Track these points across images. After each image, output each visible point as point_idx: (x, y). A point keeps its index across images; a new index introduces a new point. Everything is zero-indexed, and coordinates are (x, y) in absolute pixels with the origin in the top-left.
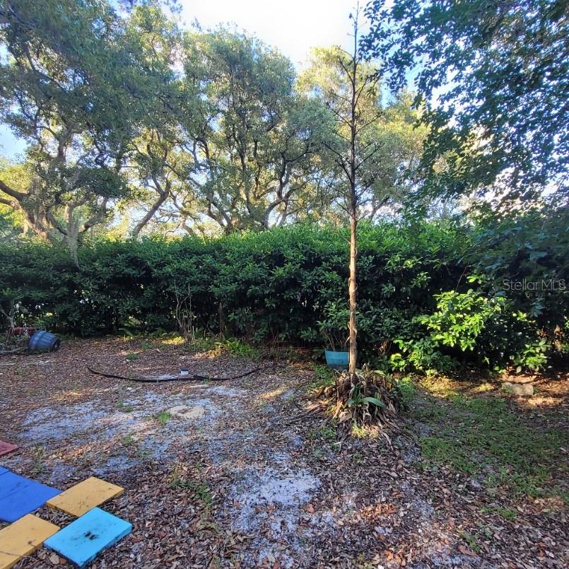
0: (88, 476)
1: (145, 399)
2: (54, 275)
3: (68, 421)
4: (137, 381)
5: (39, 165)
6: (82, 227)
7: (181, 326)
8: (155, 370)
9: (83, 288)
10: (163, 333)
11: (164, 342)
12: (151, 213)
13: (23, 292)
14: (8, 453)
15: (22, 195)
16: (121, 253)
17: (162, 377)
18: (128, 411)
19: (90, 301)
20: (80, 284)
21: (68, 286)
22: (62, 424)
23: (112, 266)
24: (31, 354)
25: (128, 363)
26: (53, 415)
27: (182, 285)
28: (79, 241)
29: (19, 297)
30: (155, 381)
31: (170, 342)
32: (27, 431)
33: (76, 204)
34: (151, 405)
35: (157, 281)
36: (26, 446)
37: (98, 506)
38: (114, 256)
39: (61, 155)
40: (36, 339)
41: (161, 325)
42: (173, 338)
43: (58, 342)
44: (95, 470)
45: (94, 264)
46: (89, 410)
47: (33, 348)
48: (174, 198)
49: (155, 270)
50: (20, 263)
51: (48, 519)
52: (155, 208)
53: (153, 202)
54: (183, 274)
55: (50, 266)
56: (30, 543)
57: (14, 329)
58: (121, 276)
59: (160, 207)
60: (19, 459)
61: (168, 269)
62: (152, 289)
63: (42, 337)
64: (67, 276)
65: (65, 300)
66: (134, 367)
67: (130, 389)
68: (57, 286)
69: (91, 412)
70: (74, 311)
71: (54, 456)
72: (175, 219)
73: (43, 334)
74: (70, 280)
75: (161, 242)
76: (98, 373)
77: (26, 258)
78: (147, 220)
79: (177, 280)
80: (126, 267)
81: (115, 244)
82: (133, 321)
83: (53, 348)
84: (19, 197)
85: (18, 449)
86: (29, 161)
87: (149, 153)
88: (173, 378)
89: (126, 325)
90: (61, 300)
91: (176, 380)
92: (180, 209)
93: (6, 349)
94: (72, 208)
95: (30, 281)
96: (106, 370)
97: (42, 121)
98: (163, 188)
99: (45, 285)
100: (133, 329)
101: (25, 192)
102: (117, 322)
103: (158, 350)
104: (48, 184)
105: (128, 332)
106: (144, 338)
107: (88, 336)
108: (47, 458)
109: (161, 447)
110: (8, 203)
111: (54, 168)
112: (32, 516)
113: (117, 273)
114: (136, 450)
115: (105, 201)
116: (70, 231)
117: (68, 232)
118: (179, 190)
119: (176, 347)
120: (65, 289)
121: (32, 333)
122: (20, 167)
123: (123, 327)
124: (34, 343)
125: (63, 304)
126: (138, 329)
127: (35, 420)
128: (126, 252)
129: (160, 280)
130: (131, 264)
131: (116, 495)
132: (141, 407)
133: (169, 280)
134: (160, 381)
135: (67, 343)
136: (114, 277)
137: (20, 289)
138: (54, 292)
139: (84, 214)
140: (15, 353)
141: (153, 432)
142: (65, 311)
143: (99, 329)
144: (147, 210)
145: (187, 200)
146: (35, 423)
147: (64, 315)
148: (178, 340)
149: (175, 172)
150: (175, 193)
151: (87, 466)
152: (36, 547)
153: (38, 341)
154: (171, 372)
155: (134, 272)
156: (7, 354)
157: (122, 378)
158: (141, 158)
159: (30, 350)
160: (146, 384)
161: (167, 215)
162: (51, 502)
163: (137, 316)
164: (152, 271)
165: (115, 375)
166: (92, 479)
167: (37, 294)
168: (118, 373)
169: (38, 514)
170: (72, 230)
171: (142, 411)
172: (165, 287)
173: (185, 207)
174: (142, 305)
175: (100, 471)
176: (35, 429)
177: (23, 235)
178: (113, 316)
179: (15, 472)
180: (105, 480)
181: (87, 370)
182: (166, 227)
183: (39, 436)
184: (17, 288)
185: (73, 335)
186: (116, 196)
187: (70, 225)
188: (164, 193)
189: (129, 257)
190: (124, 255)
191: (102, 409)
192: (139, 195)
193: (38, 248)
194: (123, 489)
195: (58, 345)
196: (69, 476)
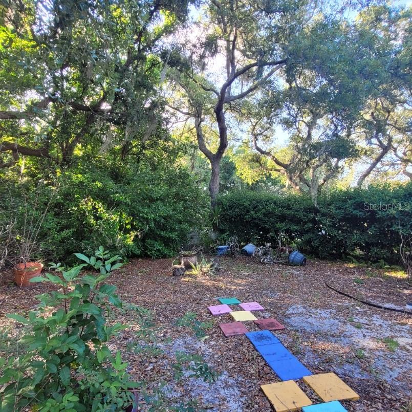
0: (329, 371)
1: (372, 320)
2: (304, 215)
3: (314, 320)
4: (364, 303)
5: (297, 145)
6: (322, 181)
7: (405, 262)
8: (379, 297)
9: (322, 223)
10: (385, 265)
11: (387, 274)
12: (374, 165)
13: (286, 225)
14: (279, 330)
15: (287, 165)
16: (350, 199)
17: (387, 305)
18: (358, 327)
19: (326, 233)
20: (320, 221)
21: (312, 223)
22: (310, 320)
23: (343, 209)
24: (290, 265)
25: (355, 285)
26: (304, 312)
27: (406, 225)
28: (319, 191)
29: (284, 228)
30: (381, 307)
31: (393, 274)
32: (289, 318)
33: (318, 166)
34: (378, 328)
35: (381, 221)
36: (289, 328)
37: (339, 401)
38: (345, 201)
39: (309, 135)
40: (293, 256)
41: (383, 258)
42: (395, 271)
43: (305, 260)
44: (335, 368)
45: (330, 207)
46: (328, 316)
47: (291, 261)
48: (395, 150)
49: (380, 213)
50: (285, 207)
51: (305, 391)
52: (378, 160)
53: (375, 156)
54: (407, 215)
55: (301, 209)
56: (294, 403)
57: (281, 248)
58: (350, 216)
59: (382, 159)
60: (285, 336)
61: (393, 211)
62: (376, 228)
63: (296, 255)
64: (312, 216)
65: (310, 231)
66: (361, 290)
67: (358, 308)
68: (305, 223)
69: (329, 318)
70: (315, 240)
71: (306, 344)
72: (396, 167)
73: (296, 254)
74: (314, 218)
75: (384, 189)
76: (333, 289)
77: (288, 204)
78: (370, 171)
79: (401, 221)
80: (354, 209)
81: (345, 193)
82: (358, 252)
83: (302, 264)
84: (285, 166)
85: (284, 329)
86: (291, 143)
87: (374, 118)
88: (397, 309)
89: (351, 254)
90: (307, 232)
91: (402, 311)
92: (401, 158)
93: (277, 260)
94: (314, 169)
95: (289, 219)
96: (338, 287)
97: (299, 117)
98: (385, 143)
99: (298, 221)
100: (358, 258)
101: (288, 163)
102: (345, 250)
103: (381, 279)
104: (301, 156)
105: (354, 260)
106: (368, 267)
107: (324, 259)
108: (302, 343)
109: (391, 373)
110: (279, 171)
111: (304, 145)
112: (294, 383)
113: (347, 214)
114: (367, 365)
115: (338, 162)
116: (313, 185)
117: (311, 185)
118: (400, 143)
119: (400, 281)
120: (311, 225)
121: (290, 252)
122: (286, 148)
123: (350, 255)
124: (292, 258)
125: (309, 234)
126: (362, 258)
127: (294, 312)
128: (355, 198)
129: (384, 221)
130: (358, 207)
131: (353, 398)
132: (369, 327)
133: (393, 221)
134: (385, 308)
135: (310, 261)
136: (344, 217)
137: (284, 224)
138: (303, 226)
139: (322, 172)
140: (281, 263)
141: (381, 354)
142: (310, 239)
143: (332, 254)
144: (370, 162)
145: (407, 149)
146: (293, 314)
147: (309, 242)
148: (401, 275)
149: (396, 128)
150: (395, 145)
151: (329, 361)
152: (297, 408)
153: (294, 258)
154: (396, 302)
155: (361, 213)
156: (277, 263)
157: (351, 297)
158: (367, 124)
159: (289, 263)
160: (372, 307)
161: (388, 165)
162: (306, 378)
163: (362, 249)
164: (377, 213)
165: (346, 293)
166: (332, 374)
167: (294, 227)
168: (347, 292)
169: (297, 383)
170: (314, 184)
171: (370, 331)
172: (388, 227)
173: (406, 155)
174: (367, 240)
175: (339, 371)
176: (293, 318)
177: (284, 189)
178: (342, 246)
179: (283, 345)
180: (343, 380)
181: (324, 284)
182: (386, 175)
183: (296, 324)
184: (283, 222)
185: (314, 256)
186: (346, 156)
187: (313, 181)
188: (386, 147)
189: (356, 202)
190: (353, 200)
191: (337, 319)
192: (365, 153)
193: (294, 198)
194: (358, 396)
195: (305, 262)
196: (316, 363)
